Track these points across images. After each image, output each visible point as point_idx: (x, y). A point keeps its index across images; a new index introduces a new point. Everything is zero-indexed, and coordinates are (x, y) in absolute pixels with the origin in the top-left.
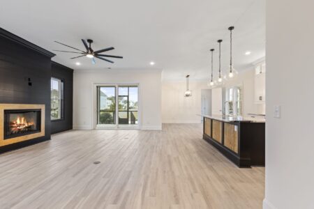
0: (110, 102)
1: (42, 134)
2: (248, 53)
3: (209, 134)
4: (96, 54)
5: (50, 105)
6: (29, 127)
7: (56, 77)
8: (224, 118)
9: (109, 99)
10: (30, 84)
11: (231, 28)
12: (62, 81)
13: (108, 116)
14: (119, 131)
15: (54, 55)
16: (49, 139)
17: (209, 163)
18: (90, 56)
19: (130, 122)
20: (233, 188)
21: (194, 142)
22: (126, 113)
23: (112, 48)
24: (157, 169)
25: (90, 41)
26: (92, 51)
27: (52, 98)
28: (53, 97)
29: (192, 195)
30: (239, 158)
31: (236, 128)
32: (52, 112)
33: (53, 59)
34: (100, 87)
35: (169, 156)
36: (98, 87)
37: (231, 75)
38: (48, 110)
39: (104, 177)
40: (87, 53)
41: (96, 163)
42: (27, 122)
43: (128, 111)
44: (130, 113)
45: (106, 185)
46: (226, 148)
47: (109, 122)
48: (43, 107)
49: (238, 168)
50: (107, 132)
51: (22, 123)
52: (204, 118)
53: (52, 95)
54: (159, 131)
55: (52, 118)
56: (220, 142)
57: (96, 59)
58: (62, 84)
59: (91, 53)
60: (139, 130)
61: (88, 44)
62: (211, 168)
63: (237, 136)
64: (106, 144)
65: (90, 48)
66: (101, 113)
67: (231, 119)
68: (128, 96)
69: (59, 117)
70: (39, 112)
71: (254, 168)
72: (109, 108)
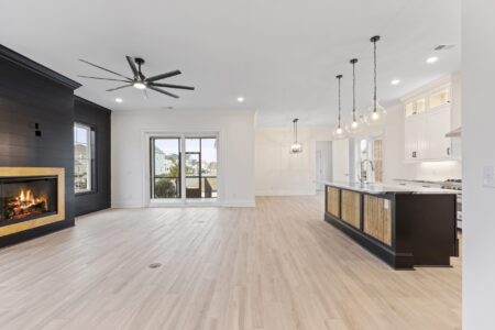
0: (170, 164)
1: (60, 216)
2: (395, 82)
3: (336, 213)
4: (151, 83)
5: (72, 169)
6: (38, 206)
7: (83, 122)
8: (362, 187)
9: (167, 158)
10: (38, 134)
11: (375, 39)
12: (92, 129)
13: (169, 185)
14: (188, 210)
15: (79, 85)
16: (72, 224)
17: (344, 263)
18: (140, 86)
19: (203, 195)
20: (393, 308)
21: (311, 226)
22: (197, 179)
23: (178, 73)
24: (259, 276)
25: (140, 61)
26: (143, 77)
27: (76, 157)
28: (78, 156)
29: (326, 323)
30: (393, 253)
31: (387, 204)
32: (77, 180)
33: (77, 92)
34: (154, 138)
35: (274, 251)
36: (152, 139)
37: (375, 116)
38: (70, 176)
39: (170, 292)
40: (135, 81)
41: (154, 266)
42: (35, 198)
43: (200, 177)
44: (203, 180)
45: (173, 306)
46: (369, 236)
47: (171, 195)
48: (60, 173)
49: (393, 271)
50: (168, 212)
51: (28, 198)
52: (326, 187)
53: (76, 152)
54: (252, 209)
55: (77, 190)
56: (358, 226)
57: (149, 90)
58: (93, 133)
59: (142, 81)
60: (220, 207)
61: (137, 65)
62: (347, 271)
63: (389, 217)
64: (169, 232)
65: (140, 73)
66: (157, 180)
67: (378, 188)
68: (200, 153)
69: (89, 188)
70: (54, 180)
71: (419, 270)
72: (168, 172)
